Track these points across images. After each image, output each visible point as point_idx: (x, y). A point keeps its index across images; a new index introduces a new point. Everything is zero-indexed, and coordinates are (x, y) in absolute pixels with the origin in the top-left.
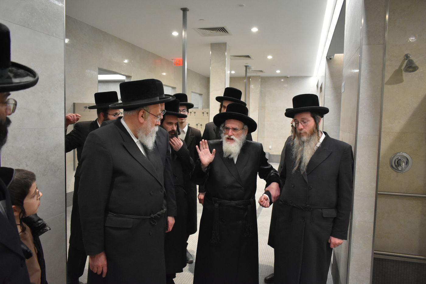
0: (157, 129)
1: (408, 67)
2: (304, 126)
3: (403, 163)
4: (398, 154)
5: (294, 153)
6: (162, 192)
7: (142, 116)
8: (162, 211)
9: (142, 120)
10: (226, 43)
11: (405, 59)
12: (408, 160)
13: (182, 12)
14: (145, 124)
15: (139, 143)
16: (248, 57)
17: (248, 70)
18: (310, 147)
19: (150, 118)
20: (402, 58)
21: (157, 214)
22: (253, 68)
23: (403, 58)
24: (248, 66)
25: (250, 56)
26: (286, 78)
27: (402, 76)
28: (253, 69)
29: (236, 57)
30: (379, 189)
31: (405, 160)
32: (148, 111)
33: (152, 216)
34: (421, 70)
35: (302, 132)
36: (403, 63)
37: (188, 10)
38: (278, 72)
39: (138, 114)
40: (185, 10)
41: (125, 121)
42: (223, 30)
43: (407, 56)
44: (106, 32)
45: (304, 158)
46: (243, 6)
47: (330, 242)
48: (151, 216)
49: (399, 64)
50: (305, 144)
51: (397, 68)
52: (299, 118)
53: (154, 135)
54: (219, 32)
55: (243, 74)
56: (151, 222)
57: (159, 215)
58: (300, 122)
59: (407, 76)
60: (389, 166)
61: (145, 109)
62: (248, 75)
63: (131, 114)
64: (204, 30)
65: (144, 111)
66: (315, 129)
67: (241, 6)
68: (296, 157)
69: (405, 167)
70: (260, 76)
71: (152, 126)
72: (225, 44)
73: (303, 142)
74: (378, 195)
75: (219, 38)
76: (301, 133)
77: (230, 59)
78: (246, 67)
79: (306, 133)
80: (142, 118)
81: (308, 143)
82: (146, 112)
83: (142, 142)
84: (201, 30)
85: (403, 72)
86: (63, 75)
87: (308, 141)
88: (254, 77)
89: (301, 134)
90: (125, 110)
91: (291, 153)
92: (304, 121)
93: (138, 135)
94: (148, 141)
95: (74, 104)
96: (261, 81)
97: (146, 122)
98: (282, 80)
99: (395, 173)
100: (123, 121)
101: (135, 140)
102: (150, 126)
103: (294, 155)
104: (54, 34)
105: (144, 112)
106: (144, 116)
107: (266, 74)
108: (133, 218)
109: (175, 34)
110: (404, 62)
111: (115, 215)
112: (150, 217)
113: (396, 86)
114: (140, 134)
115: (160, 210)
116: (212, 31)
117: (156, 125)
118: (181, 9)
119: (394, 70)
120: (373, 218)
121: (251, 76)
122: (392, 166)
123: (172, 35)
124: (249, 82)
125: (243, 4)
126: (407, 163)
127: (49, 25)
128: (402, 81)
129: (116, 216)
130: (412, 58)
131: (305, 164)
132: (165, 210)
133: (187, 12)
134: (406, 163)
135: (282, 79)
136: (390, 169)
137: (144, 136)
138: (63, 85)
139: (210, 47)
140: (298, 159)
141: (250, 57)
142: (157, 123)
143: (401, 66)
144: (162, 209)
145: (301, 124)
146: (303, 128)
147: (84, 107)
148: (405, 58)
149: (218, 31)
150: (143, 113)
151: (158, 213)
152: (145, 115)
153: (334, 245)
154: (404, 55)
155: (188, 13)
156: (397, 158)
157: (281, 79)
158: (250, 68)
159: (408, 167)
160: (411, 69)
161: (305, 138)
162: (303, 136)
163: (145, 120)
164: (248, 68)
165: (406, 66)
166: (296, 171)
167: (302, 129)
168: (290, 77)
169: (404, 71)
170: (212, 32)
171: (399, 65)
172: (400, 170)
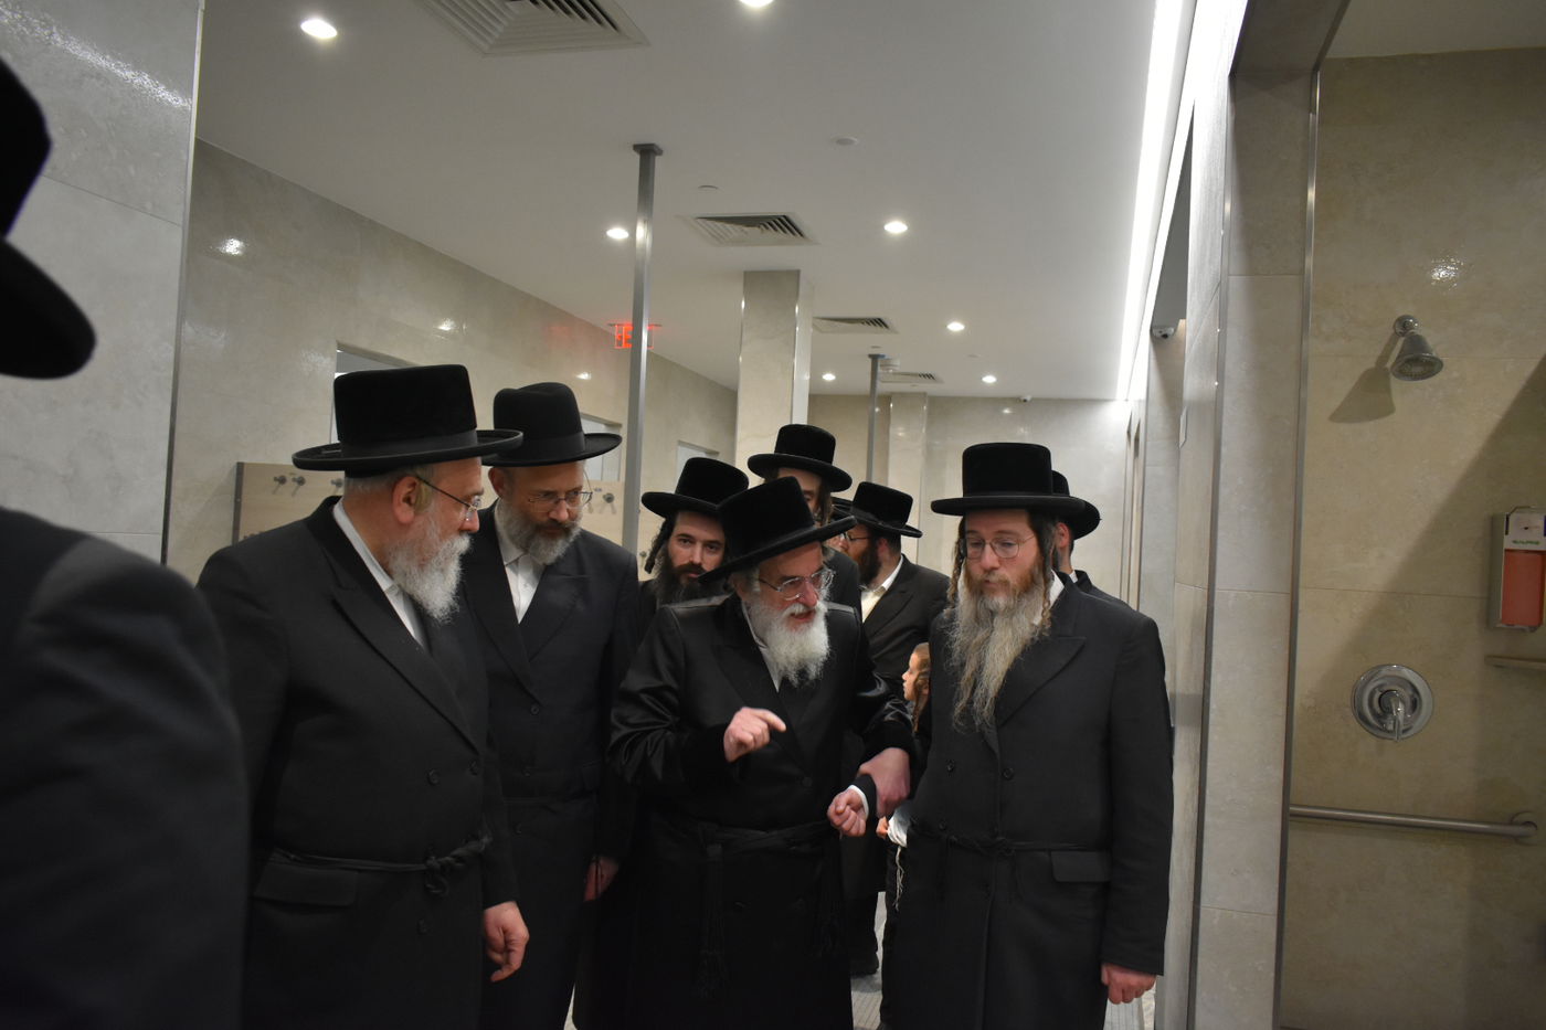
0: (463, 544)
1: (1408, 361)
2: (1000, 561)
3: (1400, 705)
4: (1384, 671)
5: (956, 647)
6: (475, 774)
7: (408, 500)
8: (473, 846)
9: (404, 513)
10: (798, 273)
11: (1397, 335)
12: (1415, 690)
13: (637, 157)
14: (419, 526)
15: (397, 595)
16: (879, 322)
17: (880, 370)
18: (1013, 634)
19: (435, 506)
20: (1386, 329)
21: (454, 857)
22: (899, 364)
23: (1393, 331)
24: (883, 356)
25: (884, 320)
26: (1018, 402)
27: (1388, 390)
28: (898, 369)
29: (836, 323)
30: (1293, 799)
31: (1407, 694)
32: (432, 482)
33: (433, 862)
34: (1455, 375)
35: (993, 578)
36: (1392, 349)
37: (660, 152)
38: (989, 379)
39: (393, 491)
40: (647, 152)
41: (348, 511)
42: (784, 224)
43: (1403, 324)
44: (371, 221)
45: (986, 671)
46: (851, 142)
47: (1110, 983)
48: (429, 862)
49: (1378, 351)
50: (998, 621)
51: (1371, 364)
52: (986, 527)
53: (453, 571)
54: (770, 234)
55: (863, 384)
56: (429, 886)
57: (459, 859)
58: (987, 541)
59: (1405, 393)
60: (1349, 712)
61: (419, 472)
62: (882, 387)
63: (368, 488)
64: (719, 224)
65: (416, 481)
66: (1037, 569)
67: (842, 142)
68: (963, 665)
69: (1405, 720)
70: (925, 394)
71: (444, 536)
72: (795, 275)
73: (992, 614)
74: (1291, 818)
75: (772, 252)
76: (988, 582)
77: (811, 330)
78: (874, 358)
79: (1005, 583)
80: (406, 505)
81: (1008, 619)
82: (424, 486)
83: (408, 591)
84: (709, 222)
85: (1392, 378)
86: (172, 348)
87: (1010, 612)
88: (903, 395)
89: (989, 586)
90: (347, 475)
91: (947, 650)
92: (1004, 542)
93: (392, 566)
94: (427, 587)
95: (240, 467)
96: (930, 413)
97: (420, 521)
98: (1007, 411)
99: (1372, 740)
100: (339, 513)
101: (384, 583)
102: (435, 536)
103: (955, 655)
104: (149, 206)
105: (414, 485)
106: (413, 501)
107: (947, 386)
108: (360, 871)
109: (617, 234)
110: (1395, 344)
111: (292, 856)
112: (423, 867)
113: (1368, 427)
114: (400, 562)
115: (467, 842)
116: (746, 229)
117: (462, 531)
118: (637, 147)
119: (1359, 371)
120: (1276, 896)
121: (893, 393)
122: (1362, 718)
123: (607, 237)
124: (887, 413)
125: (852, 138)
126: (1415, 705)
127: (132, 172)
128: (1386, 409)
129: (295, 860)
130: (1419, 329)
131: (987, 690)
132: (486, 840)
133: (657, 158)
134: (1409, 704)
135: (1006, 406)
136: (1354, 723)
137: (415, 570)
138: (170, 385)
139: (739, 287)
140: (969, 671)
141: (886, 326)
142: (468, 525)
143: (1383, 359)
144: (477, 838)
145: (993, 548)
146: (997, 565)
147: (276, 479)
148: (1399, 330)
149: (767, 228)
150: (409, 490)
151: (455, 852)
152: (419, 494)
153: (1123, 991)
154: (1394, 320)
155: (659, 161)
156: (1380, 686)
157: (1003, 408)
158: (887, 365)
159: (1420, 720)
160: (1418, 370)
161: (1000, 600)
162: (993, 592)
163: (416, 514)
164: (879, 364)
165: (1399, 357)
166: (962, 717)
167: (993, 569)
168: (1032, 399)
169: (1396, 376)
170: (746, 233)
171: (1379, 353)
172: (1389, 732)
